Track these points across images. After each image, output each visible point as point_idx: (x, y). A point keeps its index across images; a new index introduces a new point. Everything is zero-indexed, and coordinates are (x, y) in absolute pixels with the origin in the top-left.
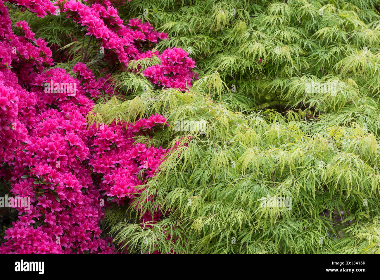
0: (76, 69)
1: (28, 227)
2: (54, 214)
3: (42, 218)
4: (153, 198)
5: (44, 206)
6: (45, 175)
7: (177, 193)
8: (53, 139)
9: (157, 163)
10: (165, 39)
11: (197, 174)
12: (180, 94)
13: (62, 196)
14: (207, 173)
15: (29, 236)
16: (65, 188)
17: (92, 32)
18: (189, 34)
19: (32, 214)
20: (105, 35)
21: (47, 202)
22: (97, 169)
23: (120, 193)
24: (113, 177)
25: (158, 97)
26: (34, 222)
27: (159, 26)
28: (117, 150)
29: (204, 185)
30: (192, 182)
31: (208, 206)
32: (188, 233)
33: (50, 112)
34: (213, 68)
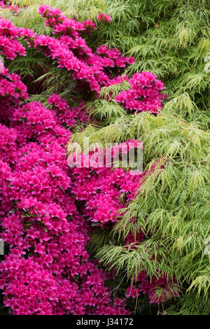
0: (51, 101)
1: (20, 258)
2: (43, 244)
3: (32, 249)
4: (135, 220)
5: (33, 237)
6: (31, 208)
7: (158, 214)
8: (35, 172)
9: (136, 186)
10: (133, 63)
11: (175, 194)
12: (153, 117)
13: (49, 226)
14: (184, 193)
15: (21, 267)
16: (51, 218)
17: (63, 64)
18: (156, 56)
19: (22, 246)
20: (75, 67)
21: (35, 233)
22: (80, 196)
23: (103, 218)
24: (96, 203)
25: (132, 122)
26: (25, 253)
27: (126, 51)
28: (97, 177)
29: (183, 205)
30: (171, 202)
31: (188, 225)
32: (171, 252)
33: (30, 145)
34: (181, 88)
